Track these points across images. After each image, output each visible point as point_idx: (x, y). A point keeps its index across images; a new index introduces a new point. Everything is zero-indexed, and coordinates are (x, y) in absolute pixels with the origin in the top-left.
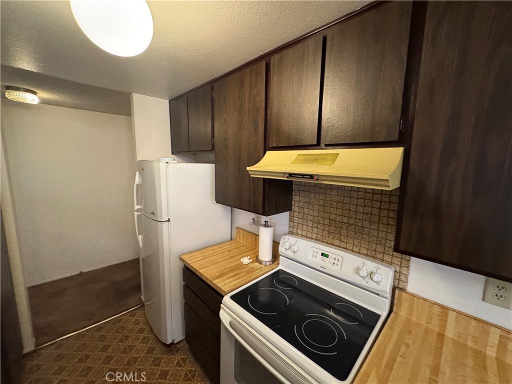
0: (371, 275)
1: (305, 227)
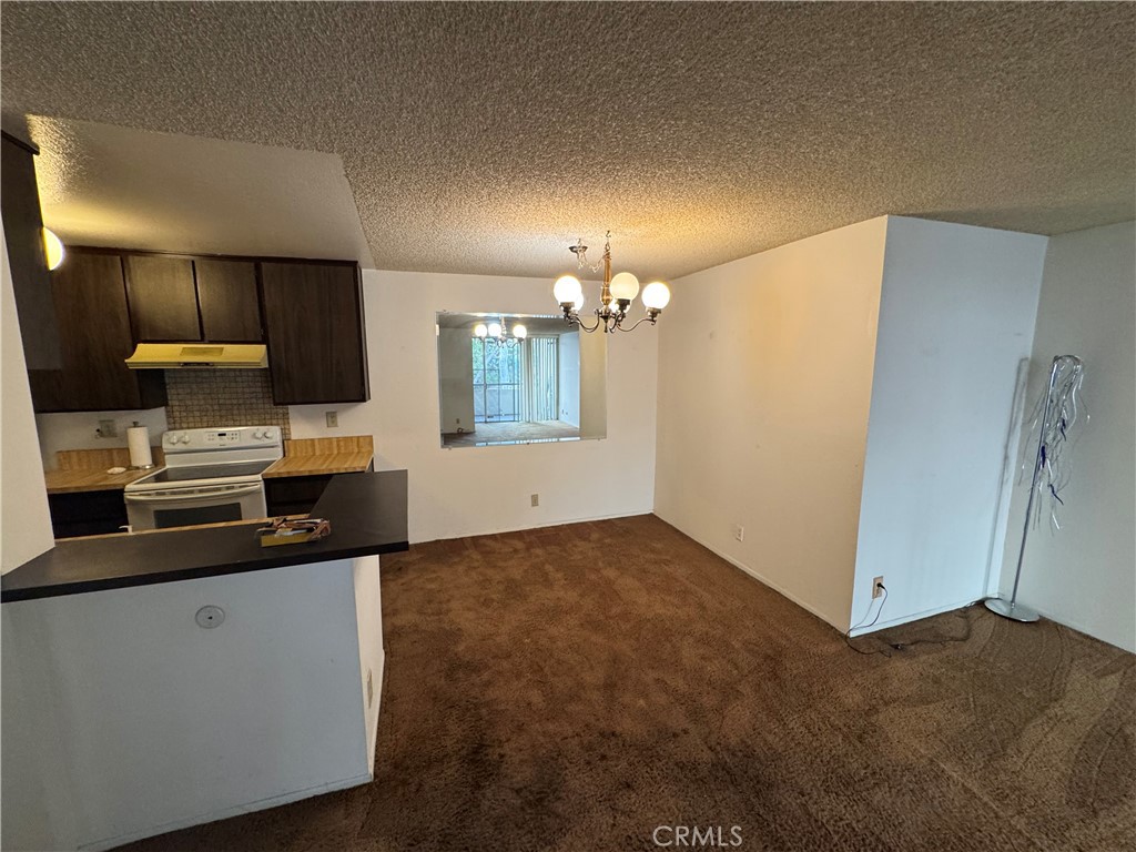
0: (265, 434)
1: (191, 419)
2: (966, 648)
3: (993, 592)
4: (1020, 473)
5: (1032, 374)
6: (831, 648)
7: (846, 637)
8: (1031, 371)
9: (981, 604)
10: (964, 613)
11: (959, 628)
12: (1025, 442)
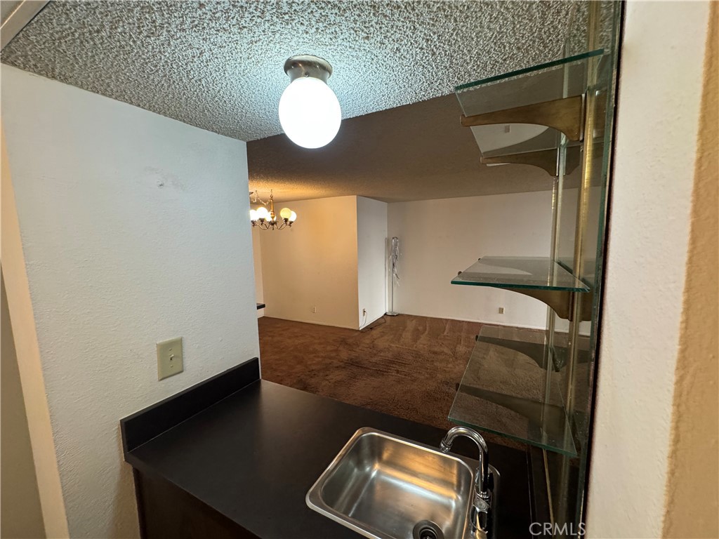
2: (386, 324)
3: (387, 311)
4: (389, 272)
5: (388, 242)
6: (356, 334)
7: (359, 331)
8: (388, 241)
9: (385, 314)
10: (382, 317)
11: (383, 321)
12: (389, 263)
